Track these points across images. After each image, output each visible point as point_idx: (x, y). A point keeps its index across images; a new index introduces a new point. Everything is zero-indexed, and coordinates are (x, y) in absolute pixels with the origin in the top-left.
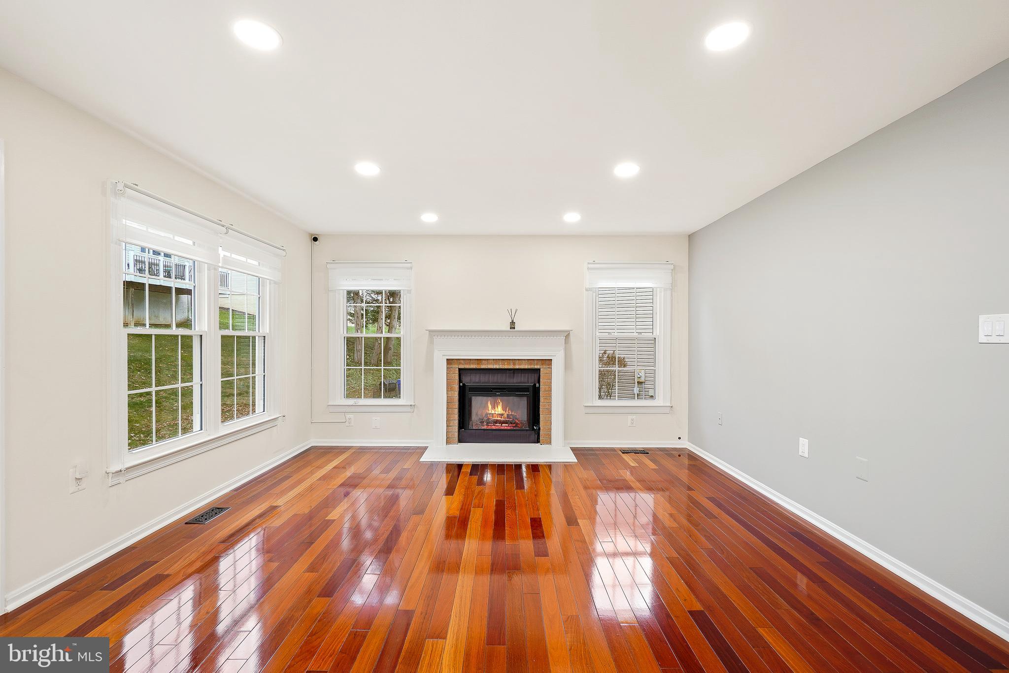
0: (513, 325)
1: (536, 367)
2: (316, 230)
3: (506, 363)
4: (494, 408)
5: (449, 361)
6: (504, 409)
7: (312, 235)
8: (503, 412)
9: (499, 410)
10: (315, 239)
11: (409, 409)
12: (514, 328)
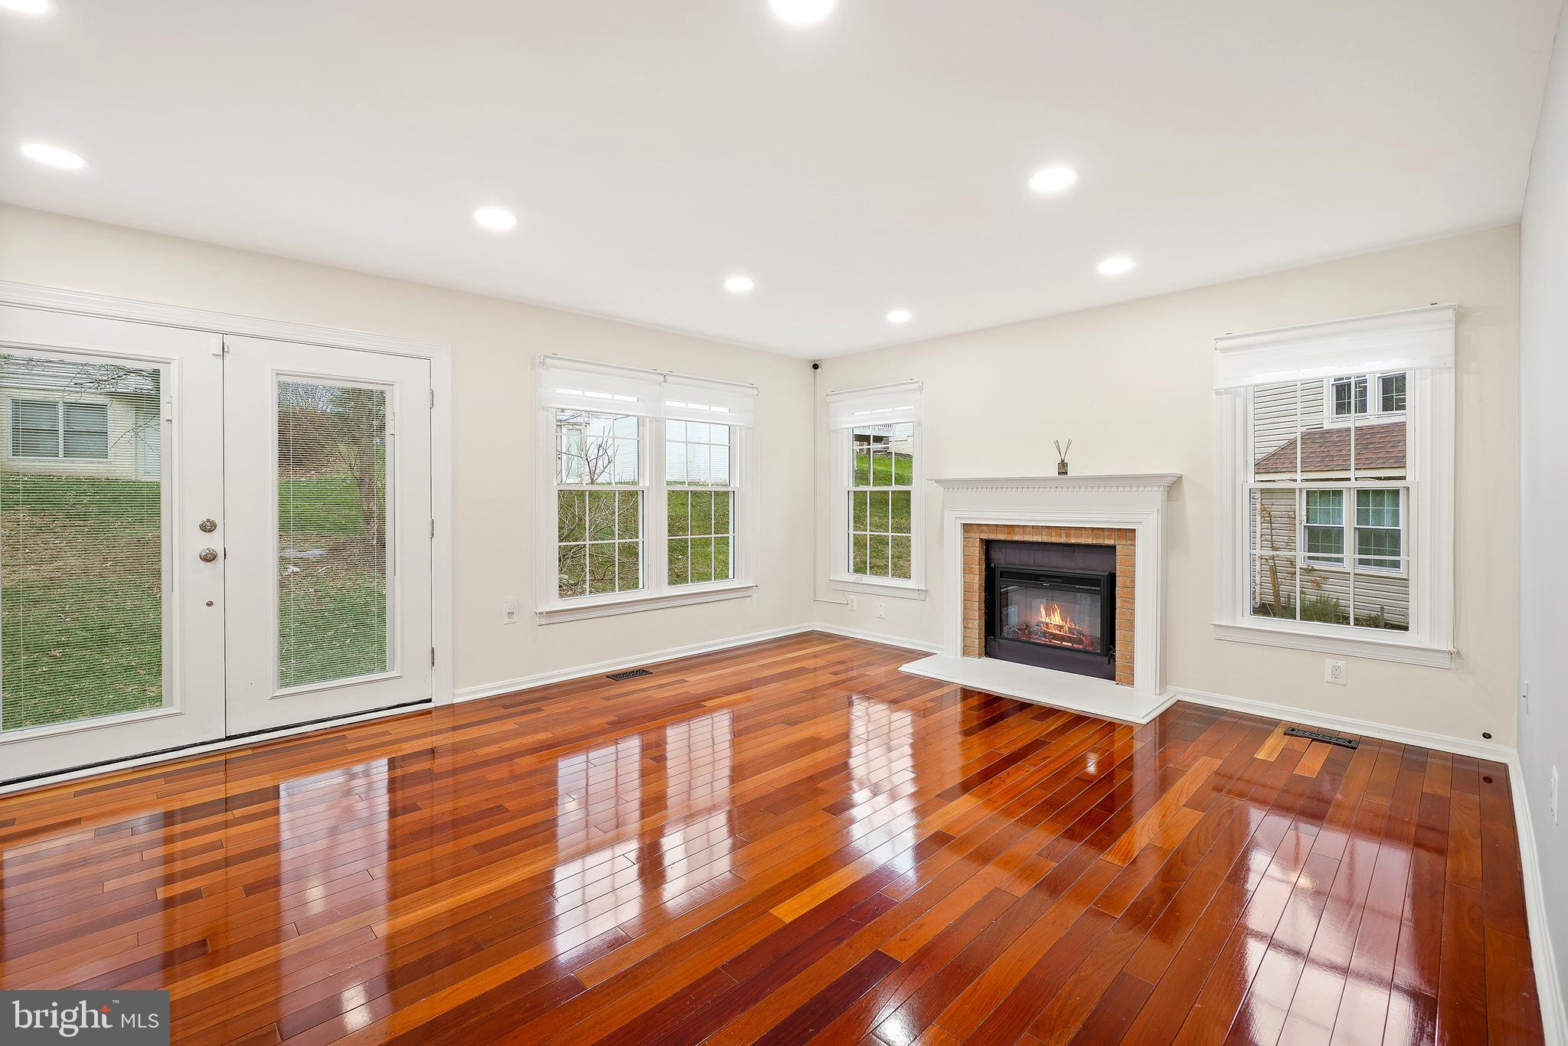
0: (1063, 469)
1: (1107, 542)
2: (815, 354)
3: (1053, 534)
4: (1048, 614)
5: (967, 528)
6: (1063, 618)
7: (811, 361)
8: (1062, 623)
9: (1056, 619)
10: (816, 367)
11: (915, 595)
12: (1066, 473)
